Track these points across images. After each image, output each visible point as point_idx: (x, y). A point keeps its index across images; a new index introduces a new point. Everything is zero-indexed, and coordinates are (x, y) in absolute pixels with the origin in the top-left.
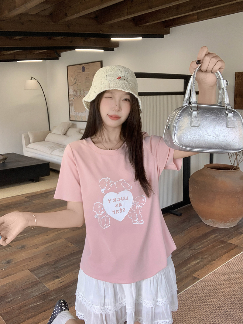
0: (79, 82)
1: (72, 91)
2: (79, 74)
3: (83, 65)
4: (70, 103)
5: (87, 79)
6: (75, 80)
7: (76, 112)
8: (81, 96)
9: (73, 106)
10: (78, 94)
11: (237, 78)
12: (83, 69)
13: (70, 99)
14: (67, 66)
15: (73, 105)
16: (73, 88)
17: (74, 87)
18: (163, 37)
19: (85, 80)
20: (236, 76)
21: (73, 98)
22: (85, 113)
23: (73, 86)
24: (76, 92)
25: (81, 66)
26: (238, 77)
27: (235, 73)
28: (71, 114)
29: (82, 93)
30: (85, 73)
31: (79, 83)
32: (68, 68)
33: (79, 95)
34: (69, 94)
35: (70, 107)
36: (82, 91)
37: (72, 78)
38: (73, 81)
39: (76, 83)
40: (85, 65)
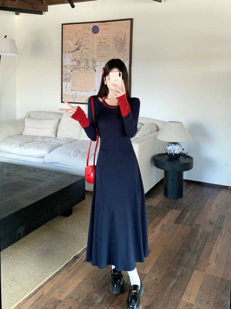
0: (86, 48)
1: (70, 60)
2: (86, 37)
3: (96, 24)
4: (64, 77)
5: (102, 44)
6: (76, 45)
8: (87, 69)
9: (69, 81)
10: (83, 64)
12: (95, 30)
13: (63, 72)
14: (62, 25)
15: (71, 80)
16: (71, 56)
17: (73, 55)
19: (98, 45)
21: (72, 71)
22: (94, 92)
24: (79, 62)
25: (92, 26)
28: (63, 93)
29: (90, 64)
30: (99, 35)
31: (85, 50)
32: (63, 27)
33: (83, 67)
34: (63, 64)
35: (63, 83)
36: (90, 62)
37: (72, 41)
38: (72, 45)
39: (79, 49)
40: (100, 23)
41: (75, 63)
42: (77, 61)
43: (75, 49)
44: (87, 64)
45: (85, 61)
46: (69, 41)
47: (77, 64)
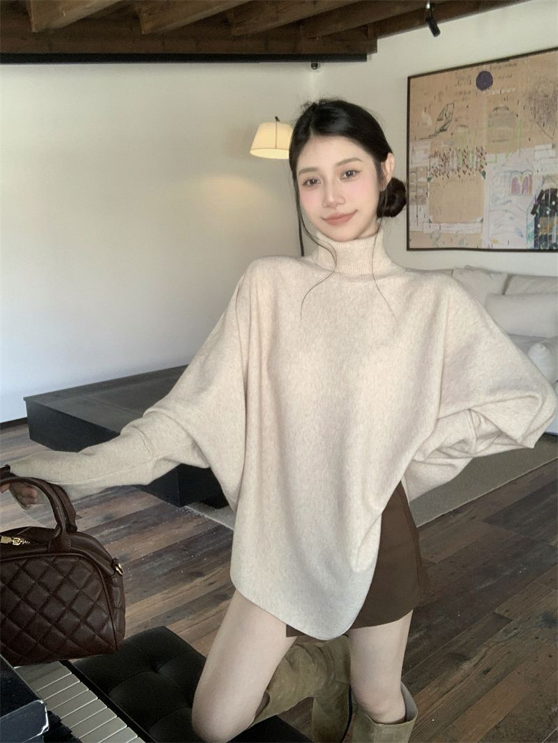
0: (462, 126)
1: (426, 156)
2: (463, 100)
4: (412, 194)
5: (499, 111)
6: (439, 120)
7: (439, 223)
8: (464, 172)
9: (424, 202)
10: (453, 163)
12: (484, 81)
13: (410, 183)
14: (409, 78)
15: (427, 200)
16: (428, 147)
17: (432, 144)
19: (490, 116)
21: (429, 179)
22: (480, 225)
23: (429, 142)
24: (445, 159)
25: (475, 73)
28: (411, 228)
29: (473, 160)
30: (493, 91)
31: (461, 130)
32: (412, 84)
33: (455, 168)
34: (411, 166)
35: (410, 207)
36: (471, 156)
37: (429, 113)
38: (430, 122)
39: (446, 130)
40: (495, 65)
41: (436, 162)
42: (442, 156)
43: (438, 129)
44: (463, 160)
45: (460, 155)
46: (423, 115)
47: (442, 163)
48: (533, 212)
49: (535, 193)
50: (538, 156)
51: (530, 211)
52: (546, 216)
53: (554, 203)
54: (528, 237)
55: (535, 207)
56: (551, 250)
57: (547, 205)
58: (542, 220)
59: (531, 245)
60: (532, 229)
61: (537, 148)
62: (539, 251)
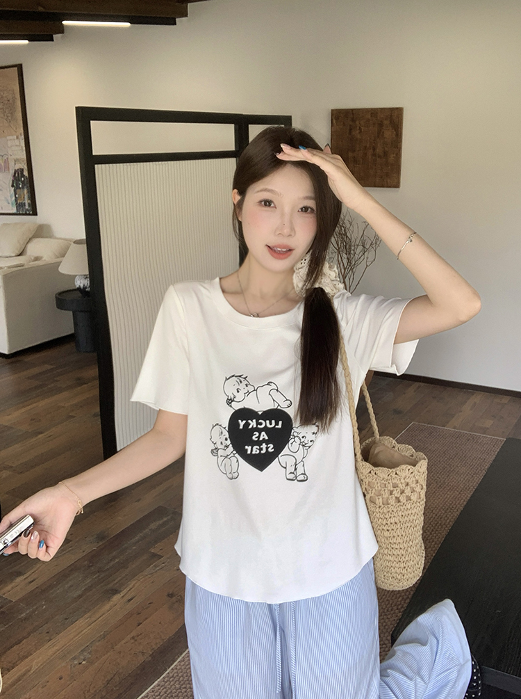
11: (334, 121)
18: (175, 23)
20: (333, 117)
26: (337, 119)
27: (332, 110)
48: (13, 186)
49: (12, 172)
50: (10, 143)
51: (11, 184)
52: (20, 188)
53: (23, 179)
54: (13, 204)
55: (13, 181)
56: (26, 214)
57: (19, 180)
58: (18, 191)
59: (14, 211)
60: (14, 198)
61: (8, 138)
62: (20, 214)
